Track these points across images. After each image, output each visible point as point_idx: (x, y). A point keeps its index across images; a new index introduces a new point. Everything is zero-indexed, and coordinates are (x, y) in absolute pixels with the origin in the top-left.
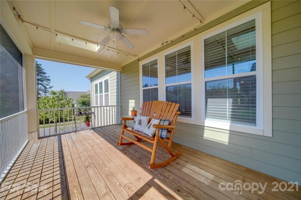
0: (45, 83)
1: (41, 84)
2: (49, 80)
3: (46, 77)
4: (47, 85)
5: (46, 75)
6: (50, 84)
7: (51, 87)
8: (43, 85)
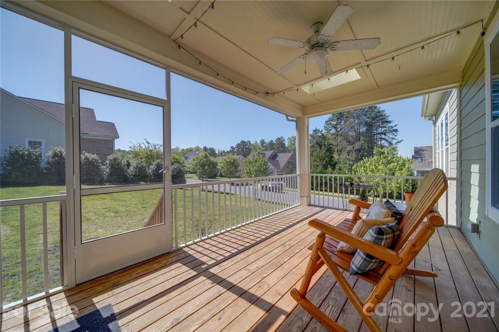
0: (391, 136)
1: (384, 139)
2: (396, 131)
3: (392, 127)
4: (394, 139)
5: (391, 124)
6: (396, 138)
7: (398, 142)
8: (386, 140)
